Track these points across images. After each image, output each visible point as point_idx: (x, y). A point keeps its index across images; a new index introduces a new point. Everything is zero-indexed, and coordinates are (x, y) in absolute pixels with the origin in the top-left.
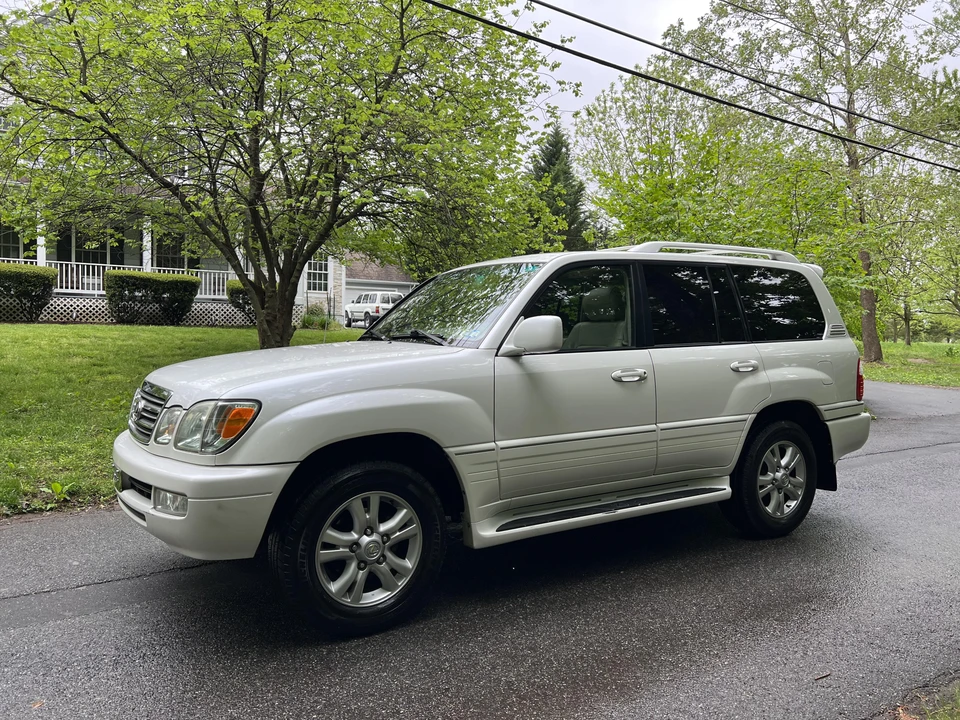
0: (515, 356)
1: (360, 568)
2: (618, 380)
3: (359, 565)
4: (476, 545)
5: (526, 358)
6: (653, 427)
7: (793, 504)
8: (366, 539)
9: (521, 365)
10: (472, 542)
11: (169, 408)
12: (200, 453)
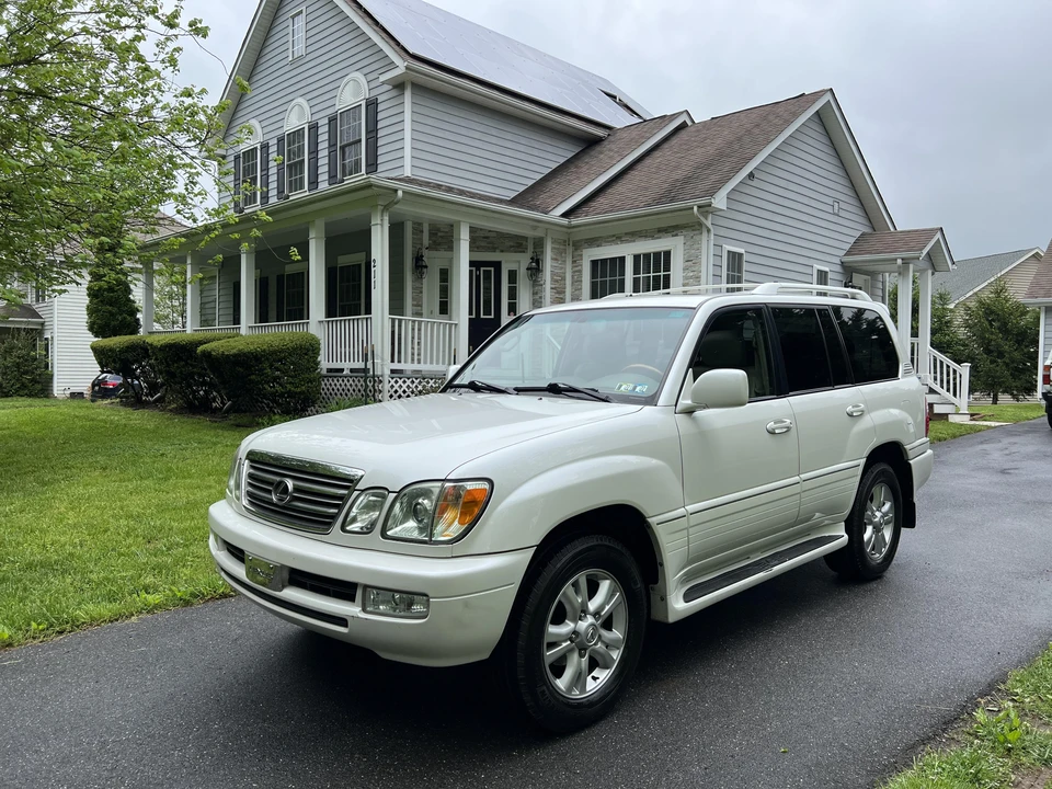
0: (689, 412)
1: (581, 656)
2: (772, 432)
3: (580, 653)
4: (671, 619)
5: (698, 413)
6: (796, 479)
8: (583, 625)
9: (694, 419)
10: (667, 617)
11: (363, 491)
12: (430, 542)
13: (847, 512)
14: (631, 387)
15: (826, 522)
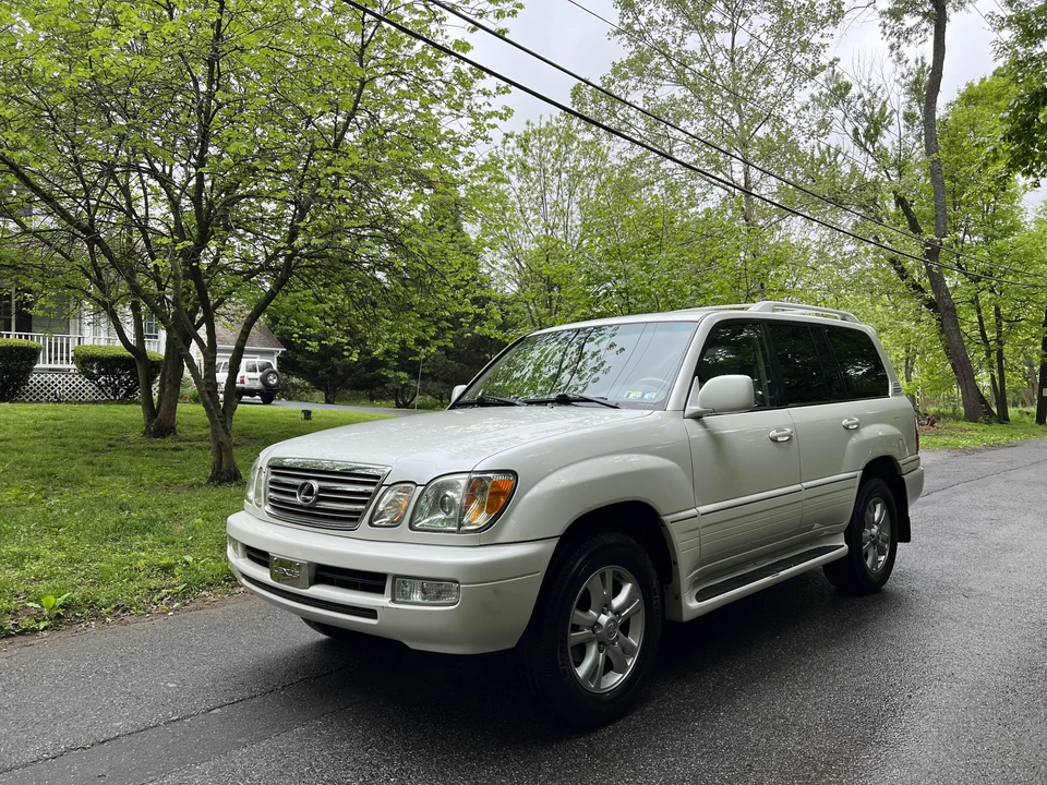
0: (697, 417)
1: (599, 651)
2: (774, 440)
3: (599, 648)
4: (686, 617)
5: (707, 420)
6: (798, 487)
7: (882, 558)
8: (604, 619)
9: (704, 425)
10: (681, 615)
11: (390, 486)
12: (458, 532)
13: (846, 522)
14: (640, 394)
15: (826, 533)
